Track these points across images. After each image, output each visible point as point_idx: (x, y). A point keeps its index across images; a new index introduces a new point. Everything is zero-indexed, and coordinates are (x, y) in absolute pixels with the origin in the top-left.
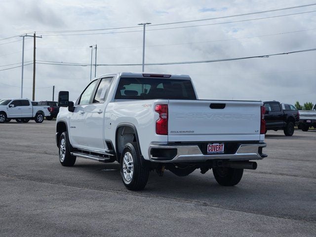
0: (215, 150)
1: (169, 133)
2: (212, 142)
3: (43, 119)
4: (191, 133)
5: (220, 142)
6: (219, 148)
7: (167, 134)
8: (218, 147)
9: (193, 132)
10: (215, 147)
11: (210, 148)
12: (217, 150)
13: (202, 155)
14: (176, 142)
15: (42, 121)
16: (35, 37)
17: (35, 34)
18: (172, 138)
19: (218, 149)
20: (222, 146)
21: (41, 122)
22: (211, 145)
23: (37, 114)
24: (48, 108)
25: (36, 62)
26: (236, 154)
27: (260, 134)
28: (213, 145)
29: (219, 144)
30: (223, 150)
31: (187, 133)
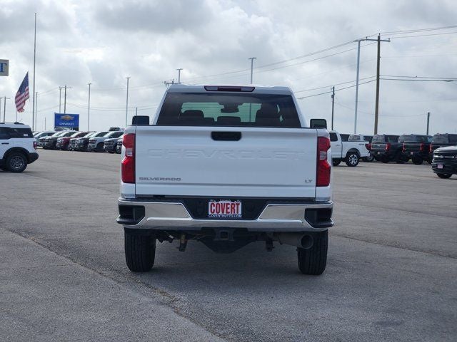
0: (223, 212)
1: (137, 179)
2: (217, 199)
3: (359, 161)
4: (176, 181)
5: (233, 199)
6: (232, 208)
7: (134, 182)
8: (229, 206)
9: (180, 179)
10: (224, 207)
11: (214, 208)
12: (227, 212)
13: (190, 219)
14: (154, 196)
15: (357, 163)
16: (379, 40)
17: (379, 37)
18: (142, 188)
19: (229, 210)
20: (238, 205)
21: (355, 165)
22: (215, 203)
23: (349, 153)
24: (366, 145)
25: (380, 77)
26: (259, 220)
27: (317, 185)
28: (220, 202)
29: (230, 202)
30: (240, 213)
31: (168, 181)
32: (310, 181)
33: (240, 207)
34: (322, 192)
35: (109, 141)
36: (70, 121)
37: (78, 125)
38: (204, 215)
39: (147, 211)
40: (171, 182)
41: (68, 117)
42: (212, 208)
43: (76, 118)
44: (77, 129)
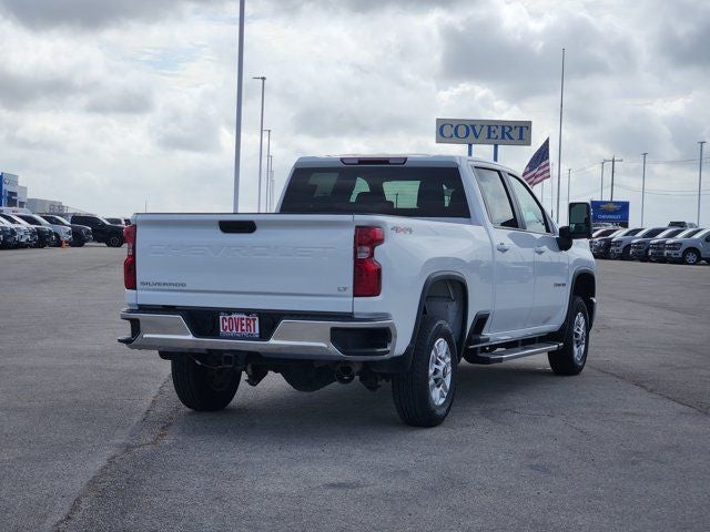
0: (237, 329)
1: (138, 285)
2: (230, 311)
4: (180, 287)
5: (248, 312)
6: (248, 325)
7: (135, 288)
8: (244, 322)
9: (185, 284)
10: (238, 323)
11: (226, 324)
12: (242, 330)
13: (191, 337)
19: (244, 328)
20: (254, 320)
22: (227, 317)
26: (271, 342)
27: (354, 296)
28: (233, 316)
29: (245, 317)
30: (257, 331)
31: (172, 287)
32: (345, 289)
33: (257, 323)
34: (365, 305)
35: (638, 243)
36: (615, 212)
37: (627, 218)
38: (215, 333)
39: (142, 325)
40: (176, 288)
41: (612, 206)
42: (224, 323)
43: (624, 207)
44: (625, 225)
